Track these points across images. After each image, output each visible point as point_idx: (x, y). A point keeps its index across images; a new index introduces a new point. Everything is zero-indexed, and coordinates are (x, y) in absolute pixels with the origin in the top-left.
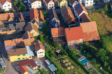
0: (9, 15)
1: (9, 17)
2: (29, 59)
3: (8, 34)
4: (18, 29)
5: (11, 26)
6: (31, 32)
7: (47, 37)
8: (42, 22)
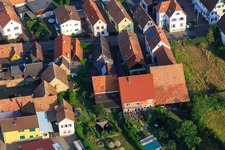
0: (13, 48)
1: (13, 52)
2: (44, 137)
3: (8, 86)
5: (15, 70)
6: (53, 83)
8: (77, 64)
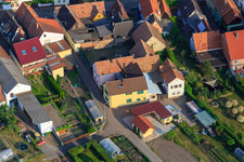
0: (95, 7)
1: (95, 11)
3: (96, 48)
4: (119, 37)
5: (102, 30)
7: (183, 52)
